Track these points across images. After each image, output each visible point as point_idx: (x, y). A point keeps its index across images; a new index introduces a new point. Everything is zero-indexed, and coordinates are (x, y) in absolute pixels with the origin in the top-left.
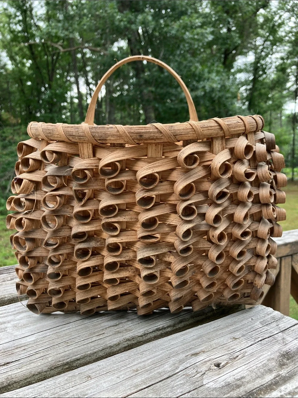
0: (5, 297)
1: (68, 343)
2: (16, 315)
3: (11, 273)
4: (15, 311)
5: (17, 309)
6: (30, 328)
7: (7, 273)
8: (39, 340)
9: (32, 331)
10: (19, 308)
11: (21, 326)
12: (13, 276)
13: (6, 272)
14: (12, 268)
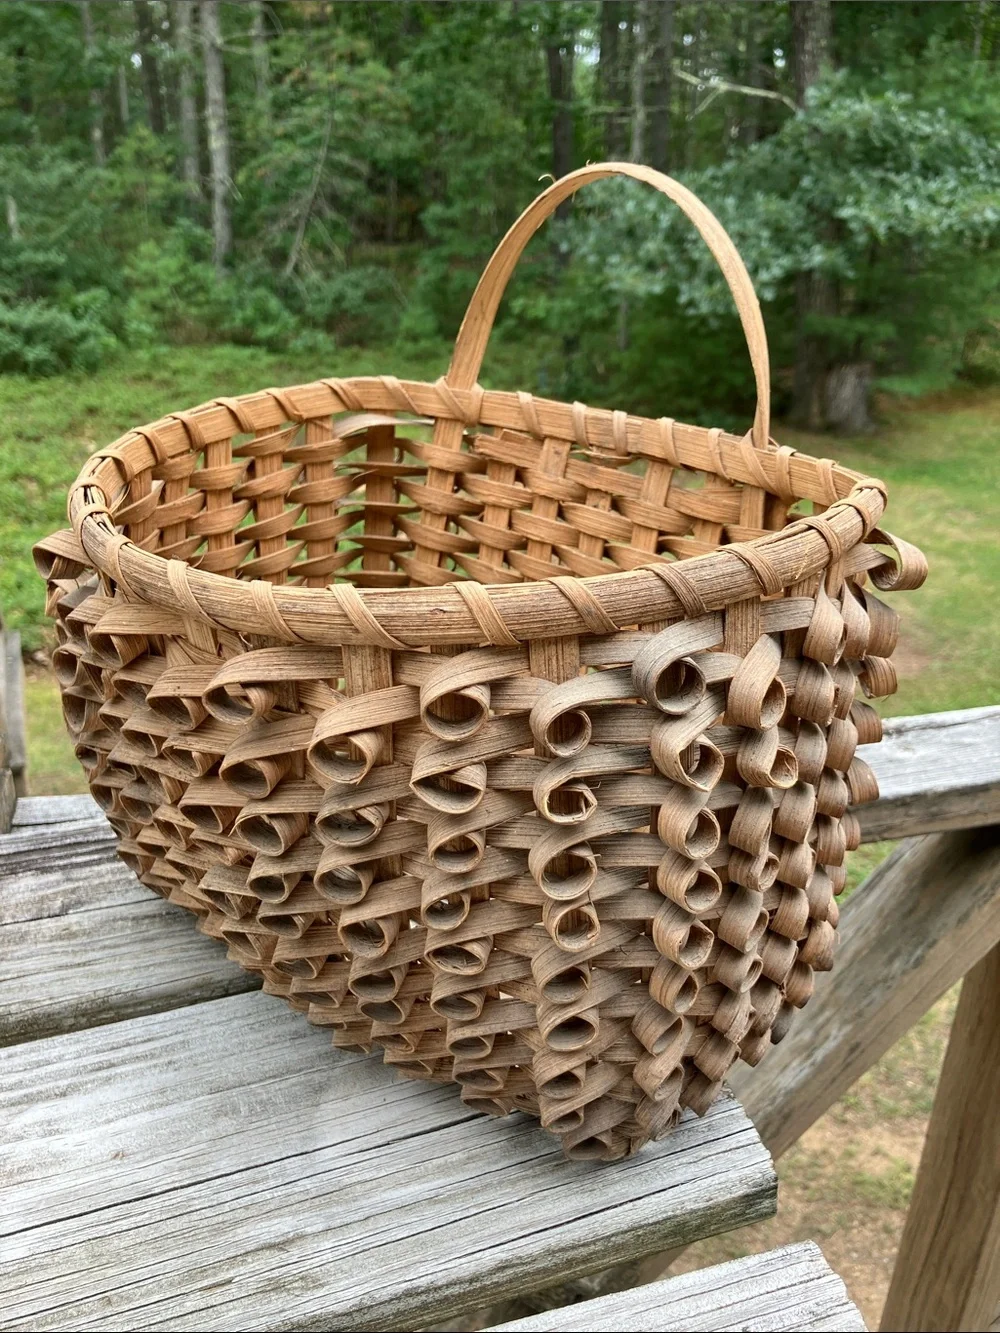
0: (10, 1014)
1: (109, 1302)
2: (14, 1109)
3: (76, 873)
4: (20, 1085)
5: (27, 1075)
6: (31, 1193)
7: (63, 868)
8: (33, 1265)
9: (29, 1212)
10: (36, 1072)
11: (11, 1174)
12: (73, 891)
13: (61, 863)
14: (88, 843)
